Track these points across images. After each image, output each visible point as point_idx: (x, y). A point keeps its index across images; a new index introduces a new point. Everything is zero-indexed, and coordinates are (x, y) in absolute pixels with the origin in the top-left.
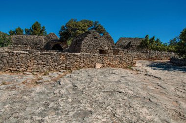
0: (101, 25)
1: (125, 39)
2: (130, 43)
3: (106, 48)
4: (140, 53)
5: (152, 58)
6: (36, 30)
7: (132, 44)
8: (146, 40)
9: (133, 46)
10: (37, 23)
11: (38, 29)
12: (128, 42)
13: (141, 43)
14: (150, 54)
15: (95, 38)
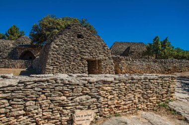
0: (90, 24)
1: (121, 43)
2: (129, 48)
3: (101, 57)
4: (152, 63)
5: (169, 70)
6: (12, 35)
7: (131, 50)
8: (157, 43)
9: (133, 52)
10: (15, 26)
11: (15, 34)
12: (126, 47)
13: (148, 48)
14: (165, 63)
15: (79, 37)
